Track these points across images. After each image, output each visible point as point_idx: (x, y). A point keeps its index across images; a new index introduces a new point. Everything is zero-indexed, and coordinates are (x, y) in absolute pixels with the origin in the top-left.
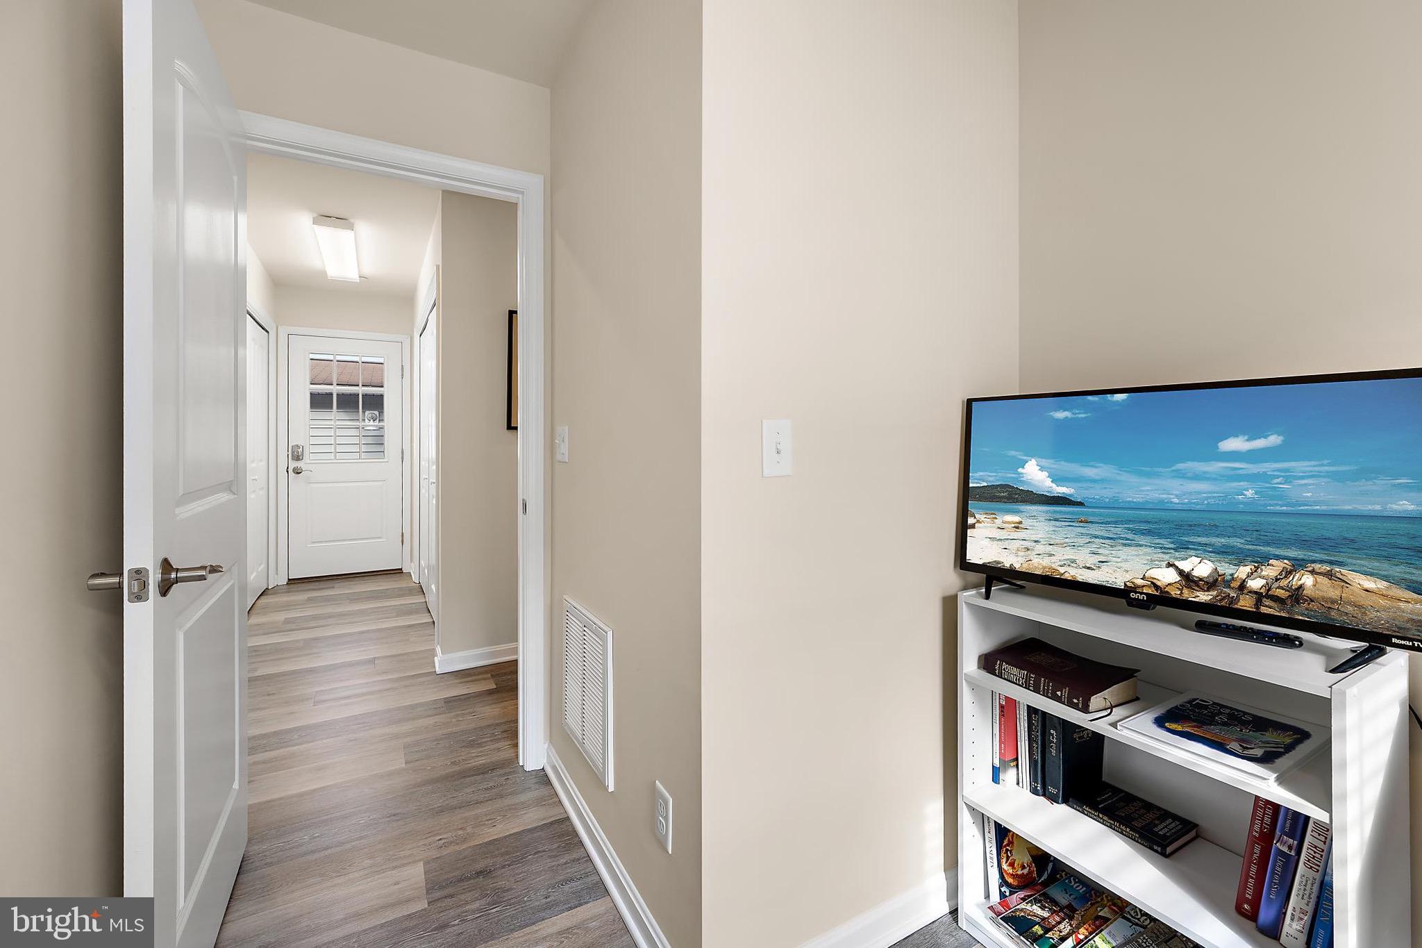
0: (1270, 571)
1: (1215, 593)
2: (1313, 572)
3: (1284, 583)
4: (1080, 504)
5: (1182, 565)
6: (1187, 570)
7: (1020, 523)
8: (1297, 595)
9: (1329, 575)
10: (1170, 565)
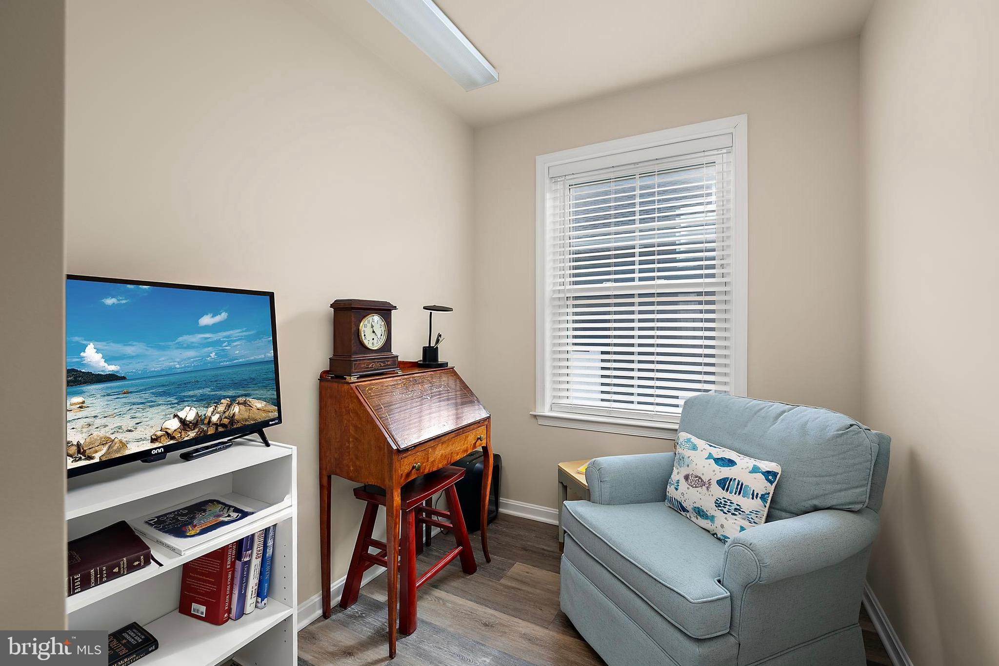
0: (221, 408)
1: (196, 430)
2: (239, 404)
3: (227, 414)
4: (124, 378)
5: (182, 414)
6: (183, 418)
7: (83, 402)
8: (232, 419)
9: (245, 403)
10: (175, 416)
